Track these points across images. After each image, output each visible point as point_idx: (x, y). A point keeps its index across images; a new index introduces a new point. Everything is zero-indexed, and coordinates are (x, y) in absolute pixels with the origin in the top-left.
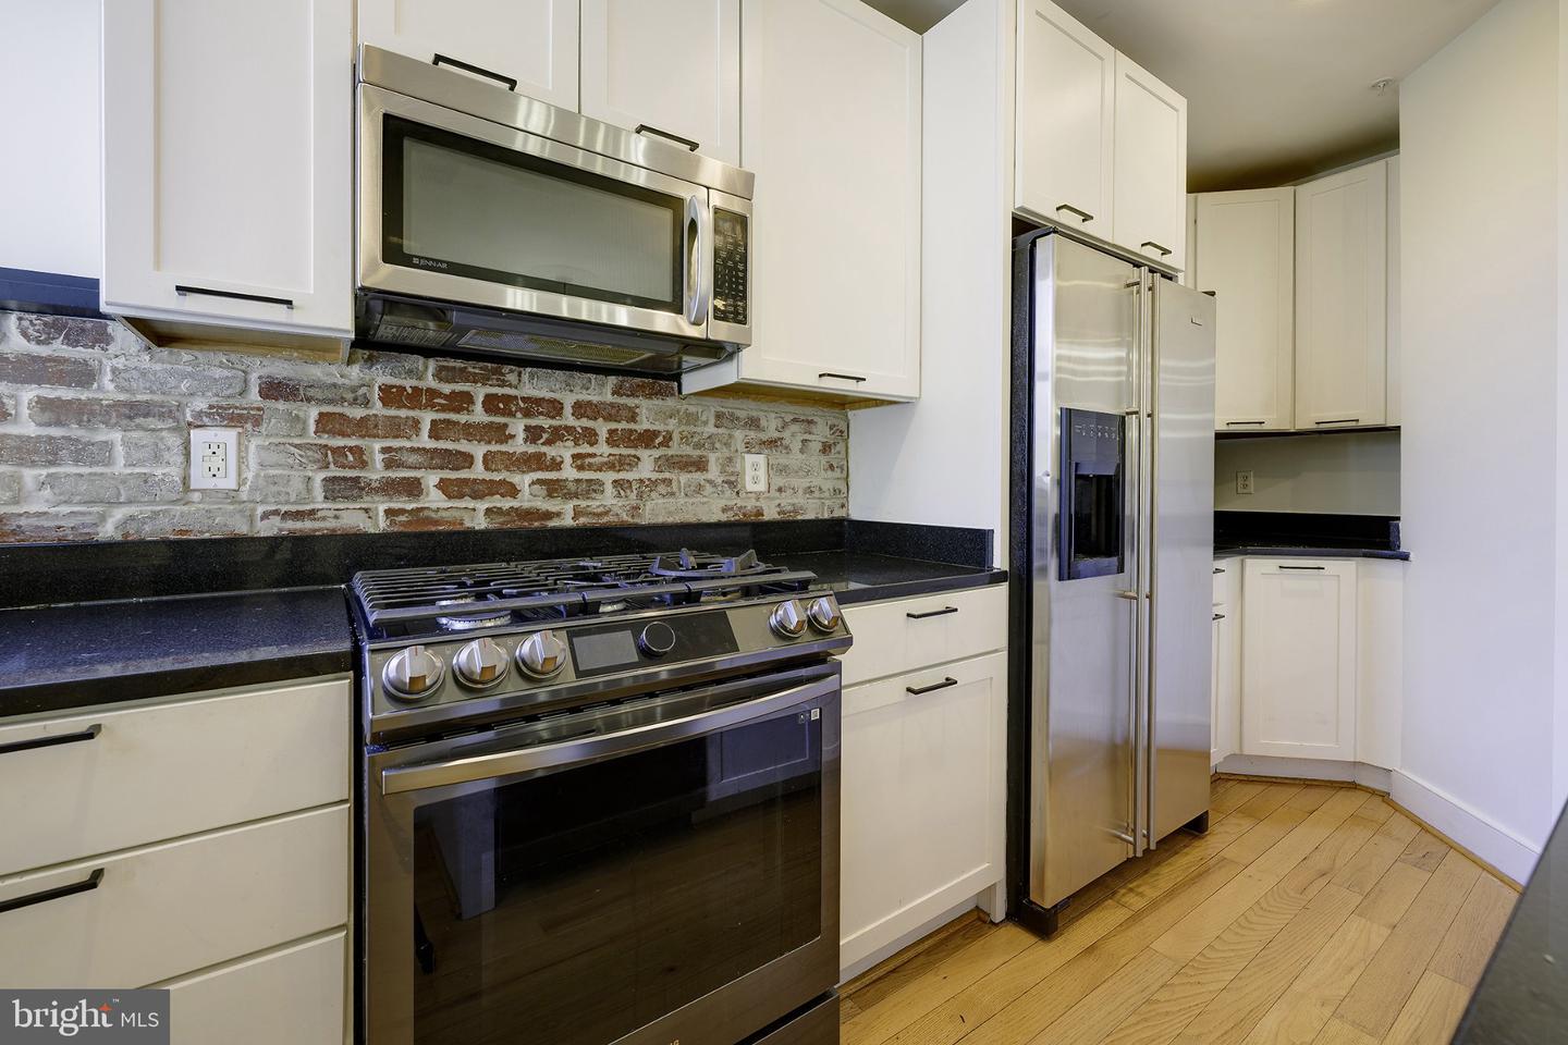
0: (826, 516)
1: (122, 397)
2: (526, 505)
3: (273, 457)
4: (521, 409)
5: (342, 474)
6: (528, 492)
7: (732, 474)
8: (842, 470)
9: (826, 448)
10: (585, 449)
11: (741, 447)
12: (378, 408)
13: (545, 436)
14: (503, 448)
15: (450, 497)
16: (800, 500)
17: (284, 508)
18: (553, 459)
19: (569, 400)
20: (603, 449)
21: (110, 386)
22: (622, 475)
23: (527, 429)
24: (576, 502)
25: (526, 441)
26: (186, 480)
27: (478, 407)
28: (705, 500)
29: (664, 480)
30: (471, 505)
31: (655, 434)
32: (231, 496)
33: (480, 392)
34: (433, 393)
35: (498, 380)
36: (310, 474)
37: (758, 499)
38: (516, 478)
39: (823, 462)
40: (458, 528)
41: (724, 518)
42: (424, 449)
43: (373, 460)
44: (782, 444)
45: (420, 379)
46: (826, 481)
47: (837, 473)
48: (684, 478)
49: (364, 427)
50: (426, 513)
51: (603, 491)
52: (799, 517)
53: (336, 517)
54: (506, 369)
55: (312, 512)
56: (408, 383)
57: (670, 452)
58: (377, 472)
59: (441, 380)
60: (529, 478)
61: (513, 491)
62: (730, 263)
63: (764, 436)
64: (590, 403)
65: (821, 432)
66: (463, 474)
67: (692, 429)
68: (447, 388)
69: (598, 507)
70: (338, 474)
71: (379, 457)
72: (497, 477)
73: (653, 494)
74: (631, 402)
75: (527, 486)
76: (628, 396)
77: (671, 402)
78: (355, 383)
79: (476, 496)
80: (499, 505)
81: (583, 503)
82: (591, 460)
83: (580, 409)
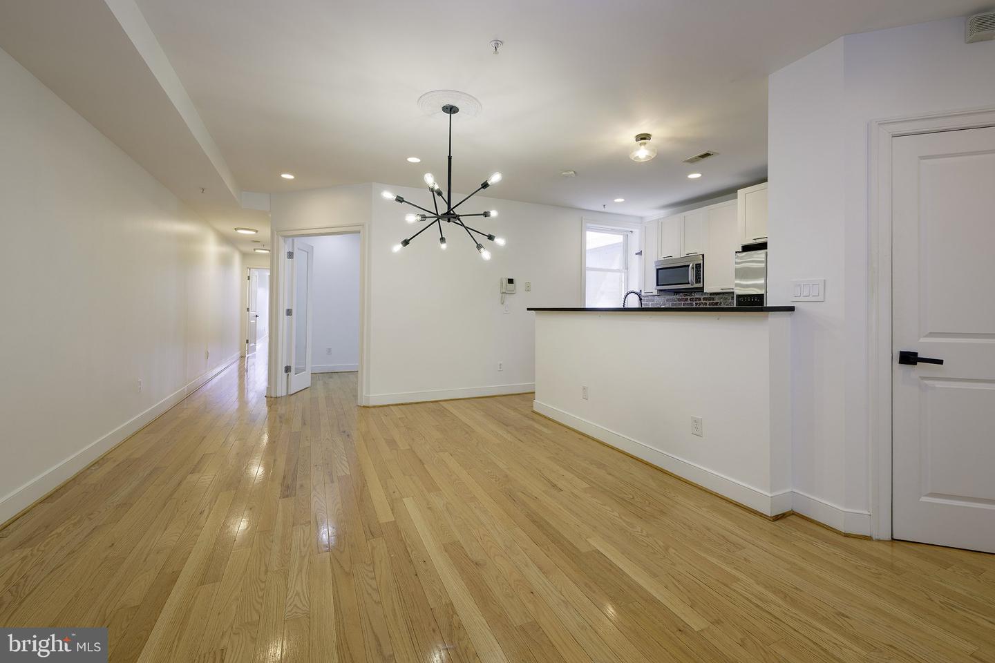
4: (694, 300)
10: (705, 306)
12: (677, 301)
13: (698, 304)
14: (692, 307)
19: (702, 297)
20: (708, 306)
33: (689, 298)
74: (712, 296)
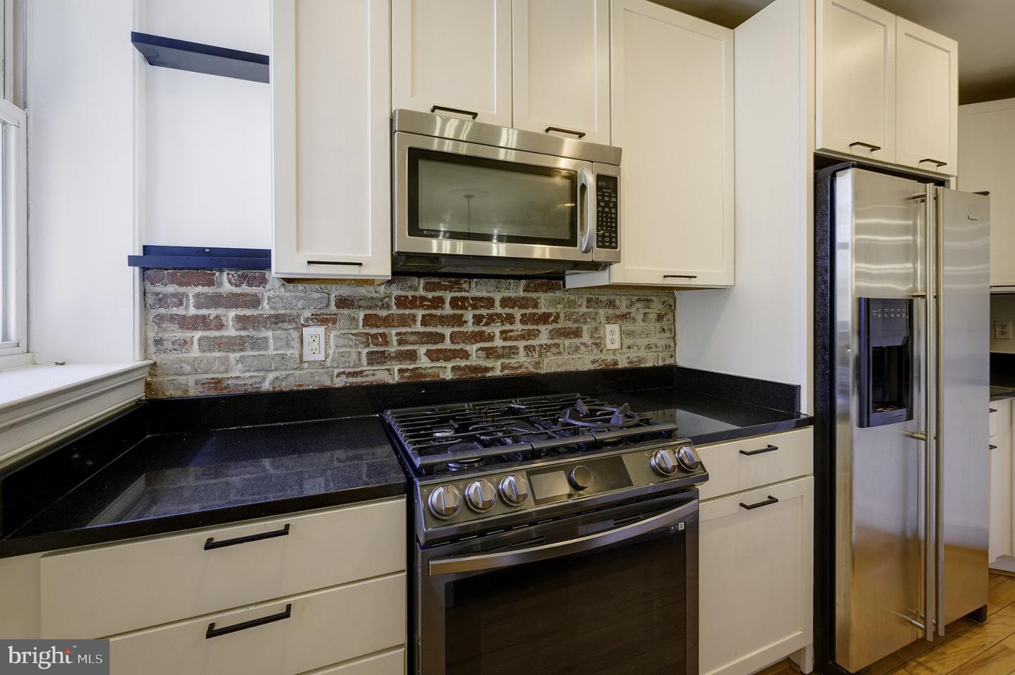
0: (660, 364)
1: (272, 312)
2: (474, 363)
3: (342, 342)
4: (470, 305)
5: (376, 350)
6: (475, 356)
7: (598, 338)
8: (671, 331)
9: (660, 318)
10: (508, 327)
11: (603, 319)
12: (394, 310)
13: (484, 320)
14: (461, 329)
15: (432, 361)
16: (642, 353)
17: (348, 370)
18: (489, 334)
19: (498, 297)
20: (518, 326)
21: (267, 307)
22: (530, 343)
23: (475, 316)
24: (502, 361)
25: (473, 324)
26: (301, 356)
27: (447, 305)
28: (580, 356)
29: (555, 344)
30: (444, 365)
31: (550, 315)
32: (322, 364)
33: (448, 296)
34: (423, 299)
35: (458, 288)
36: (360, 350)
37: (614, 354)
38: (468, 348)
39: (658, 327)
40: (437, 379)
41: (592, 367)
42: (418, 332)
43: (392, 340)
44: (630, 317)
45: (416, 291)
46: (660, 340)
47: (668, 334)
48: (567, 342)
49: (387, 321)
50: (419, 371)
51: (518, 353)
52: (642, 365)
53: (373, 375)
54: (462, 281)
55: (362, 372)
56: (410, 294)
57: (559, 326)
58: (394, 348)
59: (427, 290)
60: (475, 347)
61: (466, 355)
62: (607, 210)
63: (618, 312)
64: (510, 298)
65: (656, 307)
66: (439, 346)
67: (572, 310)
68: (430, 295)
69: (516, 363)
70: (374, 350)
71: (395, 339)
72: (458, 347)
73: (549, 354)
74: (534, 295)
75: (474, 352)
76: (533, 292)
77: (558, 294)
78: (383, 296)
79: (447, 359)
80: (459, 364)
81: (507, 361)
82: (512, 334)
83: (505, 302)
